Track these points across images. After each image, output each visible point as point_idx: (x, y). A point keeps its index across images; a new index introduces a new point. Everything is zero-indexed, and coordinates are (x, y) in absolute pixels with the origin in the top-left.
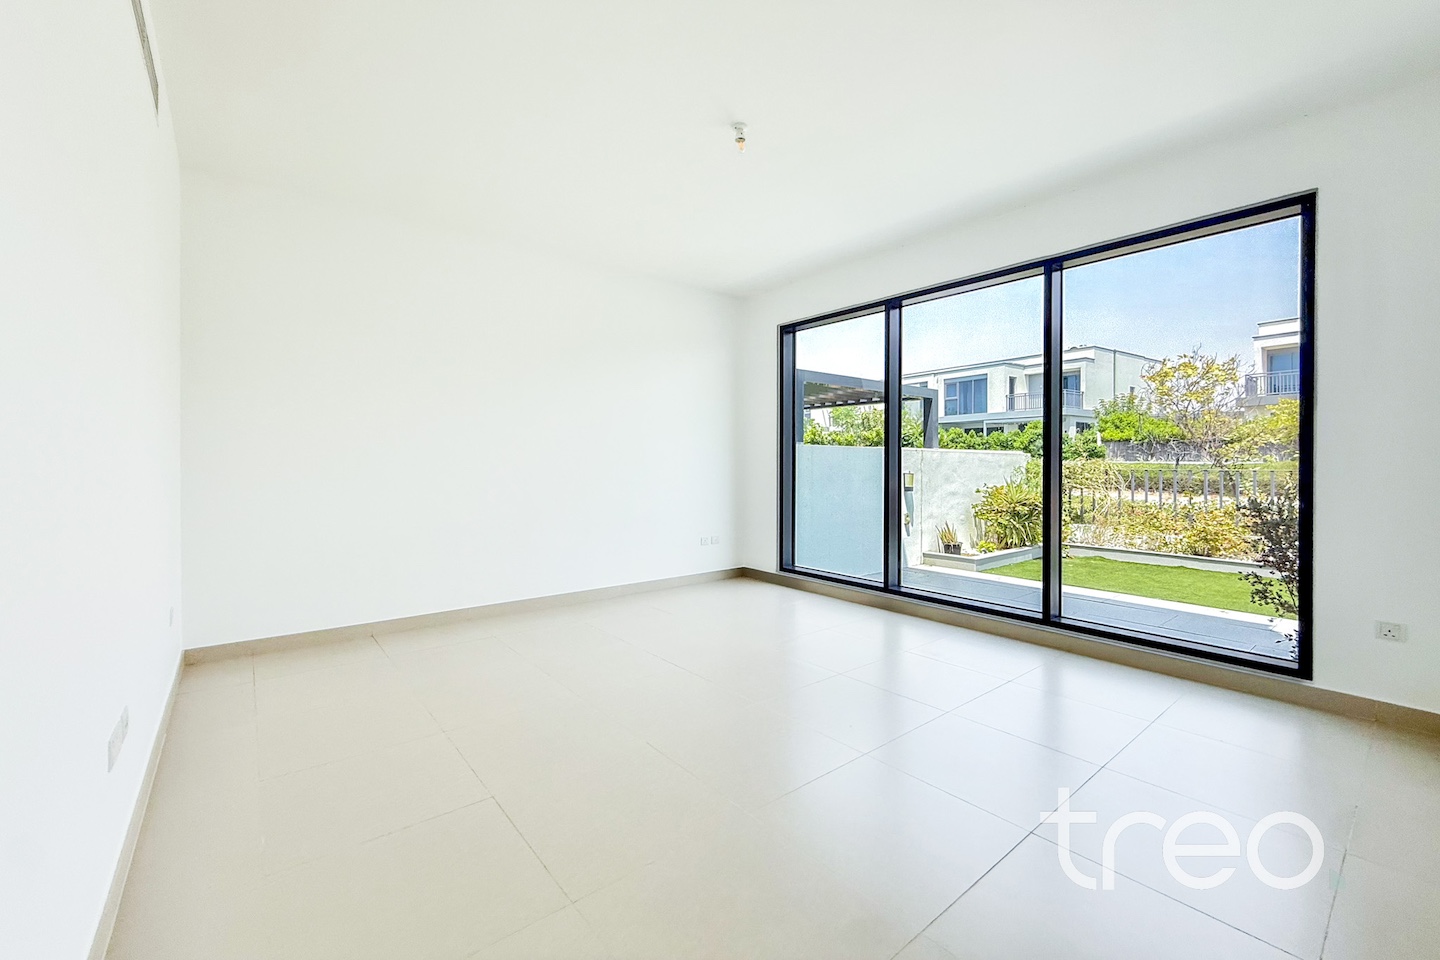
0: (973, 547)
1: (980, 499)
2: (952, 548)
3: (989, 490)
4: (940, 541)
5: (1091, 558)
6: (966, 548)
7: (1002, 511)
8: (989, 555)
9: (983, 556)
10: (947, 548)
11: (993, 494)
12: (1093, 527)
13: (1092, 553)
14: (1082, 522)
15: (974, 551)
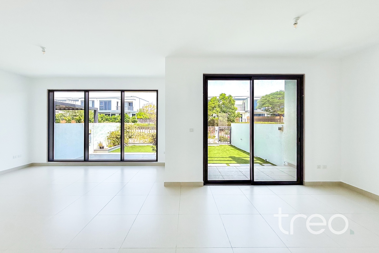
0: (107, 146)
1: (109, 135)
2: (102, 148)
3: (111, 133)
4: (99, 146)
5: (132, 146)
6: (105, 147)
7: (114, 137)
8: (111, 148)
9: (110, 148)
10: (100, 148)
11: (112, 133)
12: (133, 139)
13: (133, 145)
14: (131, 138)
15: (107, 147)
